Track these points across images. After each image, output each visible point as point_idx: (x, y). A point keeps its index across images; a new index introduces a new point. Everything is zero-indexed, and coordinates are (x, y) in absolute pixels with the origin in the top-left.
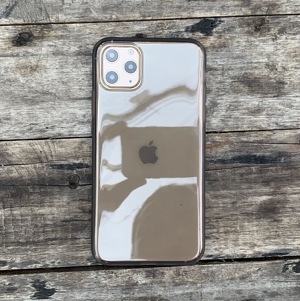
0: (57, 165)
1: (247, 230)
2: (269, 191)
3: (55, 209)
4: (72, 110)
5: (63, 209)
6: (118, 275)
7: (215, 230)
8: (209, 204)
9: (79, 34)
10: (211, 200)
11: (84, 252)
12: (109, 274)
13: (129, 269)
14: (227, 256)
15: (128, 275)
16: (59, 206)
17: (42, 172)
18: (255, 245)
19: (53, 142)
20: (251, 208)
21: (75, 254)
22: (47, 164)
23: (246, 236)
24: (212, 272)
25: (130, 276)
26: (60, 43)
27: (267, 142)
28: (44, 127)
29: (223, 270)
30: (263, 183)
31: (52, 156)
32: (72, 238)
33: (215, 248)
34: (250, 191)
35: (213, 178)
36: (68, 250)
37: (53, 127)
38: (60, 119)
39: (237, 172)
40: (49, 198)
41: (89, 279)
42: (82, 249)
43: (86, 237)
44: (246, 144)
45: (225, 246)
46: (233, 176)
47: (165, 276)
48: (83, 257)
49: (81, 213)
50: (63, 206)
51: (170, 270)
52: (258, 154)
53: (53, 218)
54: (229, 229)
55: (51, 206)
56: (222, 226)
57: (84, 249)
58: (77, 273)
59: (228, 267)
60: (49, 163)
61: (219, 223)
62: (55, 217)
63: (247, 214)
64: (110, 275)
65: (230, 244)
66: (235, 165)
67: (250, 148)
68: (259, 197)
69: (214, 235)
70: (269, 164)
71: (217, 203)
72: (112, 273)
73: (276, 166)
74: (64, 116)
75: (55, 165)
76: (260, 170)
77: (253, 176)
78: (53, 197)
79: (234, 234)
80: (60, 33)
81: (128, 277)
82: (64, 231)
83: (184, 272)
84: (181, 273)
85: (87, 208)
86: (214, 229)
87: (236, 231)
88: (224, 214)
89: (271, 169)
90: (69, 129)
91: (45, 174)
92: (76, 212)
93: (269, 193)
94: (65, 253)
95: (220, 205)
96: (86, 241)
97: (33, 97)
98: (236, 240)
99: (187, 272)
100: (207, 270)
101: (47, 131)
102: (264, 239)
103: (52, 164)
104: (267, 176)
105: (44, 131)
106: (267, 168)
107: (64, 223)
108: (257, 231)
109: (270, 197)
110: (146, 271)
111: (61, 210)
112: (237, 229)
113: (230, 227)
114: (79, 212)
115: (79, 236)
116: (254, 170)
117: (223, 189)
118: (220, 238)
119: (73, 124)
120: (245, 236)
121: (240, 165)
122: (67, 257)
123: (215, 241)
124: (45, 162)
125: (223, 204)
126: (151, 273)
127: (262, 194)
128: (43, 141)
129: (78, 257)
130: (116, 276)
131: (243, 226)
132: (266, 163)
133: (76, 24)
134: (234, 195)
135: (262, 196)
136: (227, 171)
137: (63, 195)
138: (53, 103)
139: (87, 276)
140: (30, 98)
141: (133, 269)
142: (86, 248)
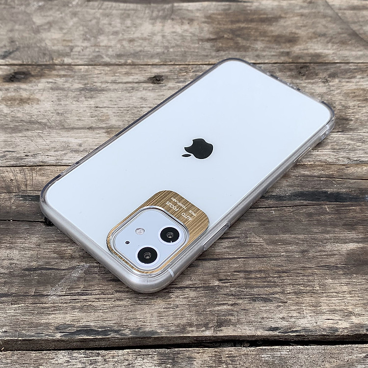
0: (31, 196)
1: (332, 290)
2: (358, 237)
3: (16, 252)
4: (65, 139)
5: (29, 253)
6: (107, 360)
7: (278, 289)
8: (265, 252)
9: (85, 74)
10: (266, 246)
11: (53, 316)
12: (92, 357)
13: (129, 350)
14: (305, 329)
15: (127, 360)
16: (24, 249)
17: (8, 203)
18: (351, 313)
19: (32, 170)
20: (332, 260)
21: (35, 319)
22: (16, 194)
23: (333, 299)
24: (281, 358)
25: (131, 362)
26: (61, 80)
27: (340, 177)
28: (23, 155)
29: (300, 355)
30: (345, 227)
31: (26, 185)
32: (36, 294)
33: (281, 317)
34: (327, 236)
35: (266, 219)
36: (25, 313)
37: (34, 156)
38: (47, 147)
39: (301, 211)
40: (10, 238)
41: (53, 363)
42: (48, 312)
43: (59, 293)
44: (310, 178)
45: (298, 314)
46: (297, 216)
47: (195, 363)
48: (50, 324)
49: (57, 258)
50: (30, 249)
51: (203, 353)
52: (330, 190)
53: (11, 264)
54: (302, 288)
55: (11, 248)
56: (290, 284)
57: (53, 312)
58: (33, 354)
59: (310, 351)
60: (20, 194)
61: (284, 279)
62: (13, 263)
63: (328, 267)
64: (94, 358)
65: (307, 311)
66: (297, 202)
67: (316, 182)
68: (343, 245)
69: (277, 296)
70: (348, 203)
71: (276, 251)
72: (98, 354)
73: (360, 205)
74: (53, 145)
75: (29, 196)
76: (337, 210)
77: (328, 217)
78: (18, 236)
79: (311, 296)
80: (63, 73)
81: (126, 363)
82: (24, 284)
83: (228, 357)
84: (224, 359)
85: (67, 253)
86: (276, 287)
87: (315, 291)
88: (290, 267)
89: (353, 209)
90: (58, 157)
91: (11, 208)
92: (49, 258)
93: (357, 240)
94: (19, 317)
95: (282, 254)
96: (58, 299)
97: (15, 126)
98: (317, 305)
99: (235, 357)
100: (271, 354)
101: (25, 159)
102: (364, 304)
103: (24, 194)
104: (350, 218)
105: (22, 159)
106: (348, 208)
107: (27, 273)
108: (350, 293)
109: (361, 245)
110: (160, 354)
111: (26, 254)
112: (315, 288)
113: (302, 285)
114: (54, 258)
115: (47, 291)
116: (328, 209)
117: (284, 233)
118: (289, 302)
119: (63, 152)
120: (330, 299)
121: (305, 203)
122: (22, 323)
123: (280, 306)
124: (14, 192)
125: (286, 252)
126: (168, 357)
127: (347, 241)
128: (17, 169)
129: (41, 325)
130: (105, 360)
131: (324, 285)
132: (344, 202)
133: (83, 66)
134: (303, 241)
135: (347, 243)
136: (287, 209)
137: (33, 234)
138: (41, 132)
139: (52, 359)
140: (12, 126)
141: (136, 350)
142: (57, 310)
